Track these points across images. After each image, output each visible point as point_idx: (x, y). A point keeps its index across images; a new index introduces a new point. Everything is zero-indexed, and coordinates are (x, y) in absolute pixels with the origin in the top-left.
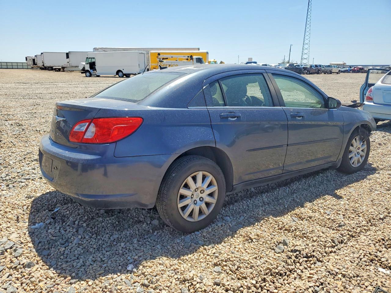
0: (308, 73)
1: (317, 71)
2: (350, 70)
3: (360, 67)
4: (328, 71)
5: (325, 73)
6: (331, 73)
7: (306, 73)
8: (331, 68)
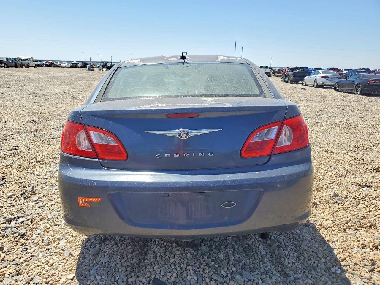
0: (6, 66)
1: (14, 64)
2: (43, 65)
3: (51, 62)
4: (26, 65)
5: (22, 67)
6: (28, 66)
7: (3, 66)
8: (28, 62)
